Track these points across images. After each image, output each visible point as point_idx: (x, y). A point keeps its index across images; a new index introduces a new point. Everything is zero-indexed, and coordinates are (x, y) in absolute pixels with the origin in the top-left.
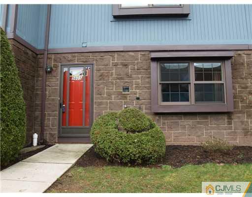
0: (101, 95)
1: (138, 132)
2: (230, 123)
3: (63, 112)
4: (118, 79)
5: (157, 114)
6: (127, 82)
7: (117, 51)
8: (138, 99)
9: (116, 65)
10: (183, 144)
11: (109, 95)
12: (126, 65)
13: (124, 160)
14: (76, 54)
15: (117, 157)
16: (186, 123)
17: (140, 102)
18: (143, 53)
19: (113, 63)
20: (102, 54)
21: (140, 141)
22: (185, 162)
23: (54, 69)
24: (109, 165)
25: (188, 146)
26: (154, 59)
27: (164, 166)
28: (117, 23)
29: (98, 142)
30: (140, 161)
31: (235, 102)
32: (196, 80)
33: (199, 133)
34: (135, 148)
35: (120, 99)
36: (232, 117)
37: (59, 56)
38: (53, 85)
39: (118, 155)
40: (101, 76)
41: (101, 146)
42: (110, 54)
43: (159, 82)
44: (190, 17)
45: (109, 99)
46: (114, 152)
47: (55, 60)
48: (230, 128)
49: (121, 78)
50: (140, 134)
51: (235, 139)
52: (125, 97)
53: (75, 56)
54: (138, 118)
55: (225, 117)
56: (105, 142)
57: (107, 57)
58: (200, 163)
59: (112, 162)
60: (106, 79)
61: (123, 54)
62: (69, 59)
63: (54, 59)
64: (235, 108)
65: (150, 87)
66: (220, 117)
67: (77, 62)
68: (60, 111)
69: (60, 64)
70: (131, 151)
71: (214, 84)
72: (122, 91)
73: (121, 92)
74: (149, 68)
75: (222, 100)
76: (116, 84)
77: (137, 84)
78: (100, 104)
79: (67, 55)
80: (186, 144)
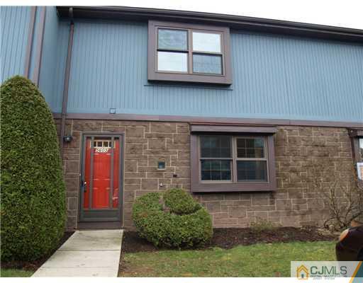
0: (132, 171)
1: (187, 213)
2: (272, 203)
3: (85, 191)
4: (153, 153)
5: (196, 194)
6: (163, 157)
7: (152, 121)
8: (175, 176)
9: (150, 137)
10: (225, 226)
11: (142, 171)
12: (161, 138)
13: (175, 244)
14: (102, 122)
15: (168, 240)
16: (226, 204)
17: (178, 180)
18: (181, 125)
19: (146, 134)
20: (134, 123)
21: (191, 224)
22: (234, 244)
23: (74, 138)
24: (157, 250)
25: (230, 229)
26: (193, 133)
27: (214, 249)
28: (151, 87)
29: (146, 226)
30: (191, 244)
31: (277, 180)
32: (238, 156)
33: (242, 214)
34: (186, 230)
35: (156, 176)
36: (275, 197)
37: (79, 122)
38: (73, 157)
39: (169, 238)
40: (133, 149)
41: (150, 230)
42: (143, 123)
43: (200, 158)
44: (231, 87)
45: (142, 176)
46: (164, 236)
47: (75, 128)
48: (273, 208)
49: (157, 153)
50: (189, 216)
51: (278, 220)
52: (160, 174)
53: (100, 124)
54: (185, 199)
55: (268, 196)
56: (154, 225)
57: (139, 127)
58: (248, 244)
59: (161, 247)
60: (138, 152)
61: (158, 124)
62: (93, 127)
63: (74, 126)
64: (278, 187)
65: (190, 163)
66: (262, 196)
67: (104, 130)
68: (81, 190)
69: (81, 133)
70: (183, 233)
71: (255, 161)
72: (157, 167)
73: (156, 169)
74: (189, 141)
75: (264, 178)
76: (149, 159)
77: (174, 159)
78: (131, 182)
79: (91, 122)
80: (228, 226)
